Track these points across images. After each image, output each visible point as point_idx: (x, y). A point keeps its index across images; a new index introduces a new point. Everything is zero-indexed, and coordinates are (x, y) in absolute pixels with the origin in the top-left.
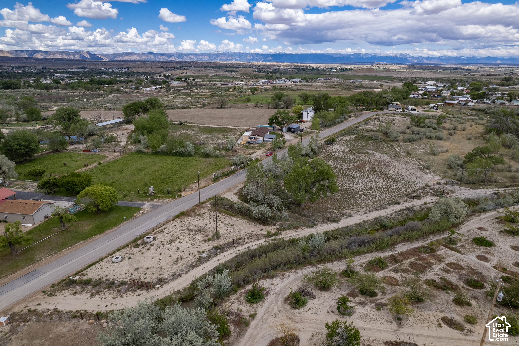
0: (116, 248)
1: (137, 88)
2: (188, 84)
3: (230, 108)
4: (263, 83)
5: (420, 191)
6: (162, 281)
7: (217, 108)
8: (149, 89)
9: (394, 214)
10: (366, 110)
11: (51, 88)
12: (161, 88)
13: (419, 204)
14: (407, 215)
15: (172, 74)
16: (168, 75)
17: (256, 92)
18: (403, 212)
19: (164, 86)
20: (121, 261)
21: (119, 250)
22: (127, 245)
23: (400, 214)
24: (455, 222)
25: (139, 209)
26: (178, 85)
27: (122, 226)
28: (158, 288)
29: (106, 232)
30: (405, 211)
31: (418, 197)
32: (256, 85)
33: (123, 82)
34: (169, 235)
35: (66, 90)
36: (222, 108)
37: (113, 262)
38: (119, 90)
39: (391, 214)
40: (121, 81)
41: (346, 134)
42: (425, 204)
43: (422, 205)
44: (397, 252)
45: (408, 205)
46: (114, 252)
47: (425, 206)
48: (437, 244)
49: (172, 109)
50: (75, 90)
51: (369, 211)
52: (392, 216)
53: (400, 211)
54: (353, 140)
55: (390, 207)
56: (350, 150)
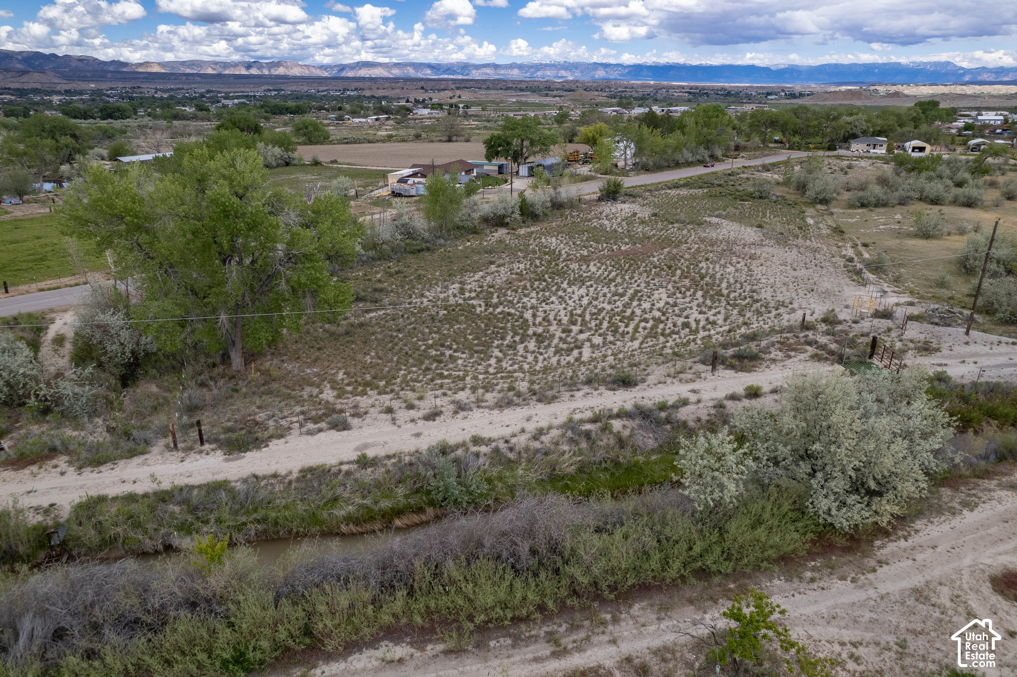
1: (340, 118)
2: (449, 114)
3: (468, 141)
5: (776, 338)
7: (440, 141)
8: (362, 119)
9: (555, 433)
11: (184, 119)
13: (721, 394)
14: (621, 443)
16: (424, 101)
18: (606, 429)
23: (588, 435)
24: (842, 520)
26: (428, 116)
30: (617, 424)
31: (744, 362)
36: (449, 141)
39: (539, 433)
40: (322, 108)
41: (688, 186)
42: (754, 393)
43: (733, 397)
45: (671, 392)
47: (746, 403)
51: (460, 407)
52: (537, 445)
53: (594, 421)
54: (693, 198)
55: (579, 394)
56: (655, 215)
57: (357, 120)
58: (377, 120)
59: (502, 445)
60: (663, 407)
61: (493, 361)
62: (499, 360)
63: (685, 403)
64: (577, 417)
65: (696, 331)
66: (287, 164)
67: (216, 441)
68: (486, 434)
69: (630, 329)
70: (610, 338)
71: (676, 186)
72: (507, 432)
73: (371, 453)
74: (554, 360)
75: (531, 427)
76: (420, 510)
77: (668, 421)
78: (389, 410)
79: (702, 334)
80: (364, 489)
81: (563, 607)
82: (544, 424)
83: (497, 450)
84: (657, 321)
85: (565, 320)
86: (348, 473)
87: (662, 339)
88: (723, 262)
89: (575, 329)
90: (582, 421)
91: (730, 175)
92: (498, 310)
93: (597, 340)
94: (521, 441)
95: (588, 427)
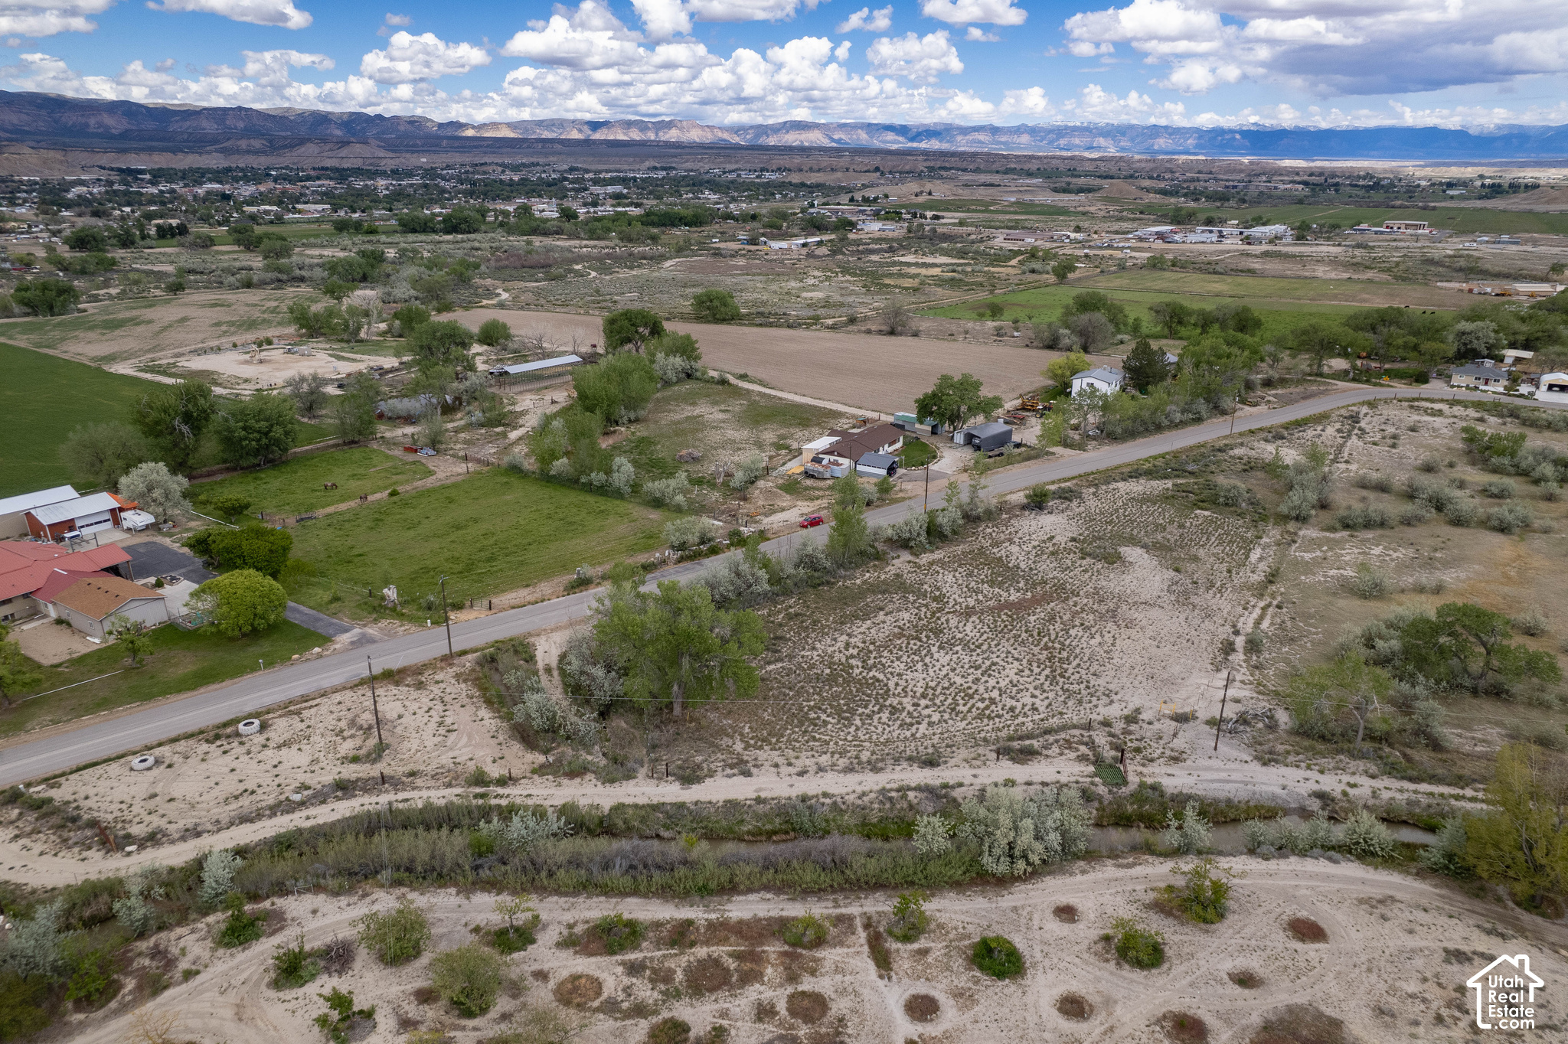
0: (173, 734)
1: (753, 241)
2: (909, 231)
3: (916, 335)
4: (1140, 239)
5: (1064, 734)
6: (153, 839)
7: (880, 332)
8: (784, 244)
9: (873, 795)
10: (1354, 380)
11: (545, 233)
12: (820, 243)
14: (911, 807)
15: (886, 196)
16: (876, 199)
17: (1071, 276)
18: (904, 797)
19: (833, 237)
20: (149, 769)
21: (175, 740)
22: (201, 732)
23: (891, 799)
24: (995, 869)
25: (325, 640)
26: (877, 235)
27: (247, 680)
28: (129, 854)
29: (202, 690)
30: (911, 795)
31: (1025, 755)
32: (1110, 247)
33: (733, 218)
34: (303, 726)
35: (578, 238)
36: (892, 332)
37: (132, 769)
38: (702, 245)
39: (863, 795)
40: (728, 216)
41: (1151, 474)
42: (1012, 783)
43: (996, 784)
44: (713, 916)
46: (160, 745)
47: (1000, 790)
48: (858, 922)
49: (761, 325)
50: (598, 239)
51: (821, 769)
52: (860, 802)
53: (898, 790)
54: (1144, 499)
55: (898, 768)
56: (1073, 540)
57: (776, 245)
58: (804, 245)
59: (839, 800)
60: (945, 786)
61: (853, 728)
62: (857, 729)
63: (961, 785)
64: (888, 786)
65: (1016, 717)
66: (689, 376)
67: (674, 775)
68: (831, 791)
69: (965, 709)
70: (946, 716)
71: (1135, 473)
72: (843, 791)
73: (763, 795)
74: (895, 734)
75: (859, 789)
76: (787, 833)
77: (945, 796)
78: (776, 766)
79: (1021, 719)
80: (757, 817)
81: (842, 890)
82: (867, 789)
83: (835, 803)
84: (993, 701)
85: (920, 691)
86: (750, 806)
87: (986, 721)
88: (1093, 630)
89: (923, 702)
90: (891, 790)
91: (1220, 450)
92: (871, 674)
93: (936, 717)
94: (851, 798)
95: (894, 794)
